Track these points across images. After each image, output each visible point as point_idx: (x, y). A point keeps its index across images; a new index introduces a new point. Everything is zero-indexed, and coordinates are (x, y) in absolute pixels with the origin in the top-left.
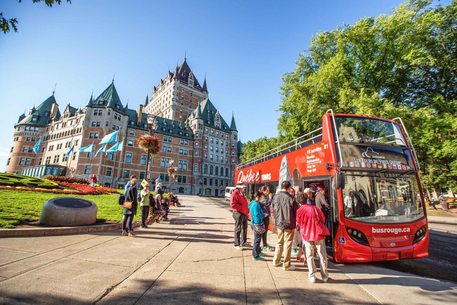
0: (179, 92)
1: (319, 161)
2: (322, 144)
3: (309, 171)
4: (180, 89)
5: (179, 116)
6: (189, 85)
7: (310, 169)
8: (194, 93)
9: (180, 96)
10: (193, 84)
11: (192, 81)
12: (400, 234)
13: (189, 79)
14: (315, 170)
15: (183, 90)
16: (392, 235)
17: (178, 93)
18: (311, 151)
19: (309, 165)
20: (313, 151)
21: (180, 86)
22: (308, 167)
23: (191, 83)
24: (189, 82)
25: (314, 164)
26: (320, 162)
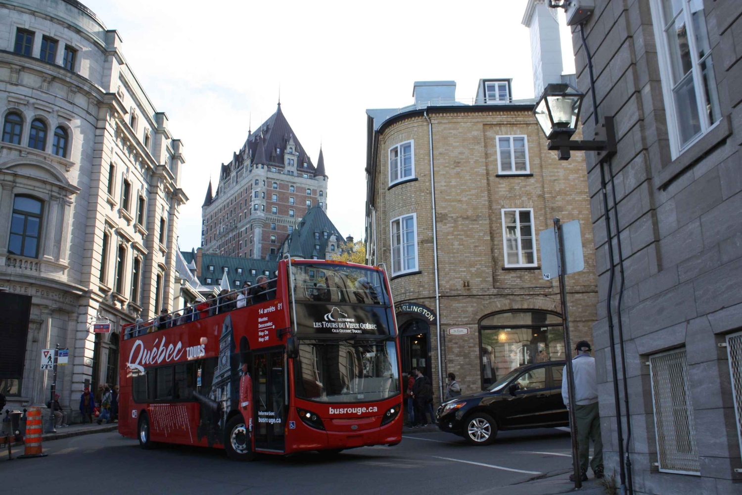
0: (268, 190)
1: (272, 326)
2: (276, 303)
3: (261, 340)
4: (268, 182)
5: (269, 237)
6: (288, 168)
7: (262, 337)
8: (298, 185)
9: (270, 198)
10: (296, 165)
11: (293, 158)
12: (364, 416)
13: (287, 157)
14: (267, 338)
15: (275, 183)
16: (354, 416)
17: (265, 192)
18: (263, 311)
19: (262, 331)
20: (266, 311)
21: (269, 176)
22: (261, 334)
23: (292, 162)
24: (286, 162)
25: (267, 330)
26: (274, 327)
